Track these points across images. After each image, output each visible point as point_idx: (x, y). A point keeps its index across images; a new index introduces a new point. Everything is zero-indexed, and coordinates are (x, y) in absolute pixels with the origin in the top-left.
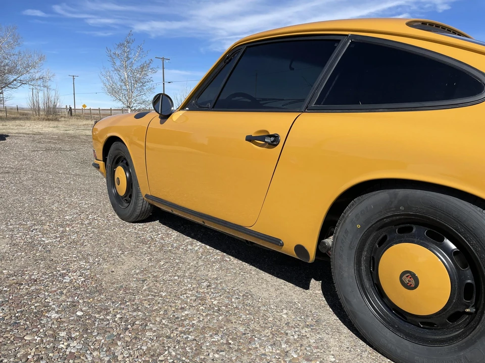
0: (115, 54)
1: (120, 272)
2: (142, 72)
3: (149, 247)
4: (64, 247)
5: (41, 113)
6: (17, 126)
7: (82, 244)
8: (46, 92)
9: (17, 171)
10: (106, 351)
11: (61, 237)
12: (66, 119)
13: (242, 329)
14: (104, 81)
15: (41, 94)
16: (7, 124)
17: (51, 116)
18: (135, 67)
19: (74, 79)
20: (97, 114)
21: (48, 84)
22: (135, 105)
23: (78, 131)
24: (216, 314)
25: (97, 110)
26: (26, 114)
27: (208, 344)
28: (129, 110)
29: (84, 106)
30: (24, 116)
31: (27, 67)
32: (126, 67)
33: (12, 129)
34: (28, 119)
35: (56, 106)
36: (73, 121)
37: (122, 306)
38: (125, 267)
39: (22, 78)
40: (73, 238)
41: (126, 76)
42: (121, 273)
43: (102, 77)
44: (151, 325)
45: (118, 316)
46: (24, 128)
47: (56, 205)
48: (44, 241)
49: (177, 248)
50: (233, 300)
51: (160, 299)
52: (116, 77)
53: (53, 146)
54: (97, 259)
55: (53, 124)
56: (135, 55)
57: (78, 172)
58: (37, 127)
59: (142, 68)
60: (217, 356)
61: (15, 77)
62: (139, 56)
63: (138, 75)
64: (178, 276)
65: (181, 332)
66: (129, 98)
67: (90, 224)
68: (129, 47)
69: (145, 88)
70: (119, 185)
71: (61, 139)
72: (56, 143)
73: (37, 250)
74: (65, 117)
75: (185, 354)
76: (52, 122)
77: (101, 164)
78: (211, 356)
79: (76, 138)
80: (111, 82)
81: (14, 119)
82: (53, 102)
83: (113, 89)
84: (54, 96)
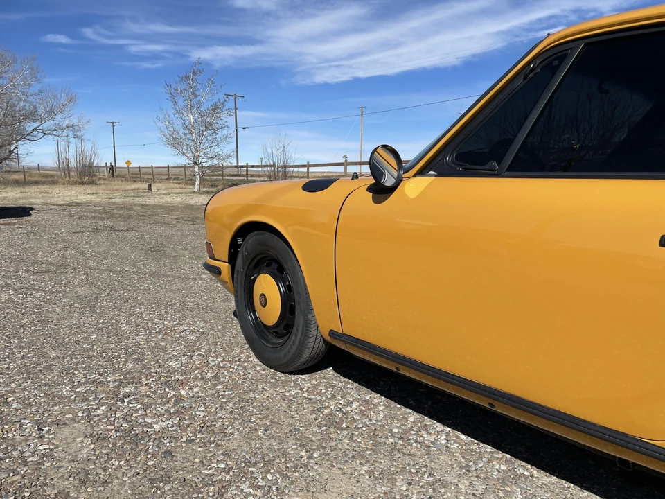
0: (176, 90)
2: (213, 114)
5: (73, 174)
6: (42, 193)
8: (79, 145)
9: (61, 268)
12: (106, 182)
14: (162, 128)
15: (72, 149)
16: (27, 190)
17: (86, 178)
18: (204, 107)
19: (113, 126)
20: (149, 174)
21: (79, 133)
22: (204, 160)
23: (127, 199)
25: (149, 168)
26: (52, 176)
28: (197, 167)
29: (128, 163)
30: (50, 179)
31: (51, 112)
32: (192, 108)
33: (36, 198)
34: (54, 182)
35: (92, 164)
36: (117, 184)
39: (45, 126)
41: (192, 120)
43: (159, 124)
46: (51, 195)
52: (178, 123)
55: (89, 189)
58: (69, 194)
59: (215, 108)
61: (35, 125)
62: (210, 92)
66: (197, 151)
68: (196, 80)
69: (217, 136)
71: (109, 212)
74: (104, 179)
76: (88, 186)
77: (225, 266)
80: (171, 129)
81: (37, 183)
82: (88, 159)
83: (174, 139)
84: (90, 149)
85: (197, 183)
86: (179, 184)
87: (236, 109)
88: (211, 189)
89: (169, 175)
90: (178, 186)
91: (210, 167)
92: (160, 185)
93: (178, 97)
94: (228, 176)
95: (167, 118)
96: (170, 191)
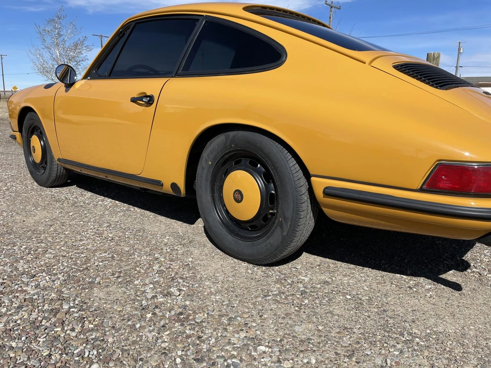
0: (45, 30)
1: (31, 221)
2: (75, 50)
3: (62, 204)
10: (10, 266)
13: (127, 249)
14: (34, 59)
18: (67, 44)
23: (6, 114)
24: (109, 242)
27: (96, 258)
32: (57, 45)
36: (2, 104)
37: (28, 241)
38: (36, 218)
41: (58, 54)
43: (32, 56)
44: (51, 251)
45: (23, 247)
49: (89, 204)
50: (127, 233)
51: (63, 236)
54: (10, 214)
56: (67, 31)
59: (76, 45)
60: (101, 264)
62: (72, 32)
64: (84, 222)
65: (76, 253)
67: (8, 189)
68: (60, 23)
69: (79, 67)
70: (34, 153)
75: (75, 264)
77: (18, 134)
78: (96, 264)
79: (4, 120)
80: (41, 61)
83: (44, 68)
95: (38, 53)
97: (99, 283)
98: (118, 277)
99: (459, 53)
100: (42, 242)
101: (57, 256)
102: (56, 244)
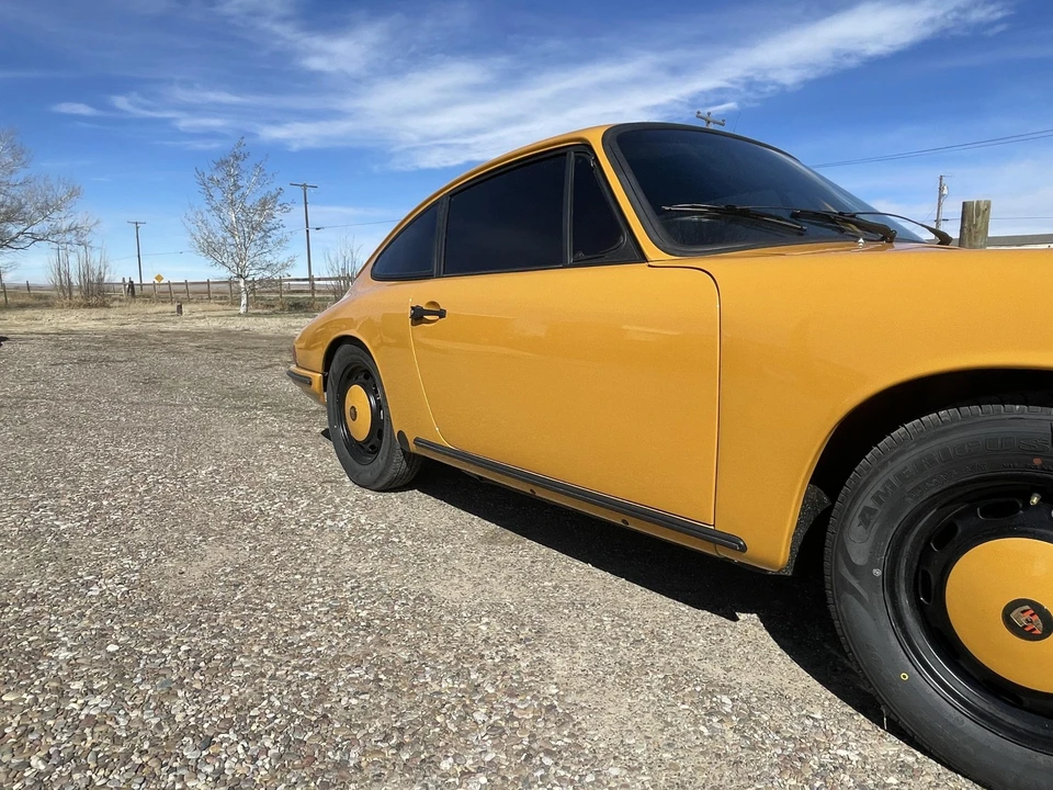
0: (212, 179)
1: (195, 573)
2: (262, 210)
3: (255, 527)
4: (94, 535)
5: (75, 294)
6: (27, 319)
7: (130, 529)
8: (83, 255)
9: (21, 402)
10: (155, 709)
11: (92, 518)
12: (123, 304)
13: (404, 655)
14: (193, 230)
15: (73, 259)
16: (7, 317)
17: (94, 299)
18: (249, 203)
19: (137, 228)
20: (184, 292)
21: (87, 239)
22: (252, 272)
23: (144, 325)
24: (362, 633)
25: (182, 284)
26: (46, 297)
27: (341, 684)
28: (242, 281)
29: (159, 278)
30: (42, 301)
31: (45, 209)
32: (232, 203)
33: (17, 326)
34: (49, 306)
35: (102, 279)
36: (137, 307)
37: (193, 631)
38: (206, 564)
39: (35, 229)
40: (115, 517)
41: (234, 220)
42: (198, 574)
43: (188, 224)
44: (242, 659)
45: (184, 648)
46: (40, 322)
47: (88, 461)
48: (58, 526)
49: (306, 526)
50: (396, 607)
51: (263, 616)
52: (214, 223)
53: (93, 354)
54: (154, 553)
55: (96, 313)
56: (249, 180)
57: (136, 399)
58: (66, 320)
59: (264, 203)
60: (354, 701)
61: (21, 228)
62: (257, 182)
63: (256, 218)
64: (302, 574)
65: (295, 668)
66: (241, 260)
68: (238, 166)
69: (269, 240)
71: (111, 342)
72: (100, 348)
73: (44, 543)
74: (121, 301)
75: (298, 703)
76: (94, 310)
78: (343, 703)
79: (140, 338)
80: (205, 231)
81: (23, 306)
82: (96, 272)
83: (209, 244)
84: (98, 261)
85: (244, 301)
86: (223, 304)
87: (306, 203)
88: (266, 311)
89: (209, 293)
90: (221, 307)
91: (261, 281)
92: (196, 306)
93: (213, 189)
94: (289, 292)
95: (200, 217)
96: (208, 314)
97: (358, 768)
98: (400, 746)
99: (941, 196)
100: (220, 635)
101: (255, 677)
102: (251, 639)
